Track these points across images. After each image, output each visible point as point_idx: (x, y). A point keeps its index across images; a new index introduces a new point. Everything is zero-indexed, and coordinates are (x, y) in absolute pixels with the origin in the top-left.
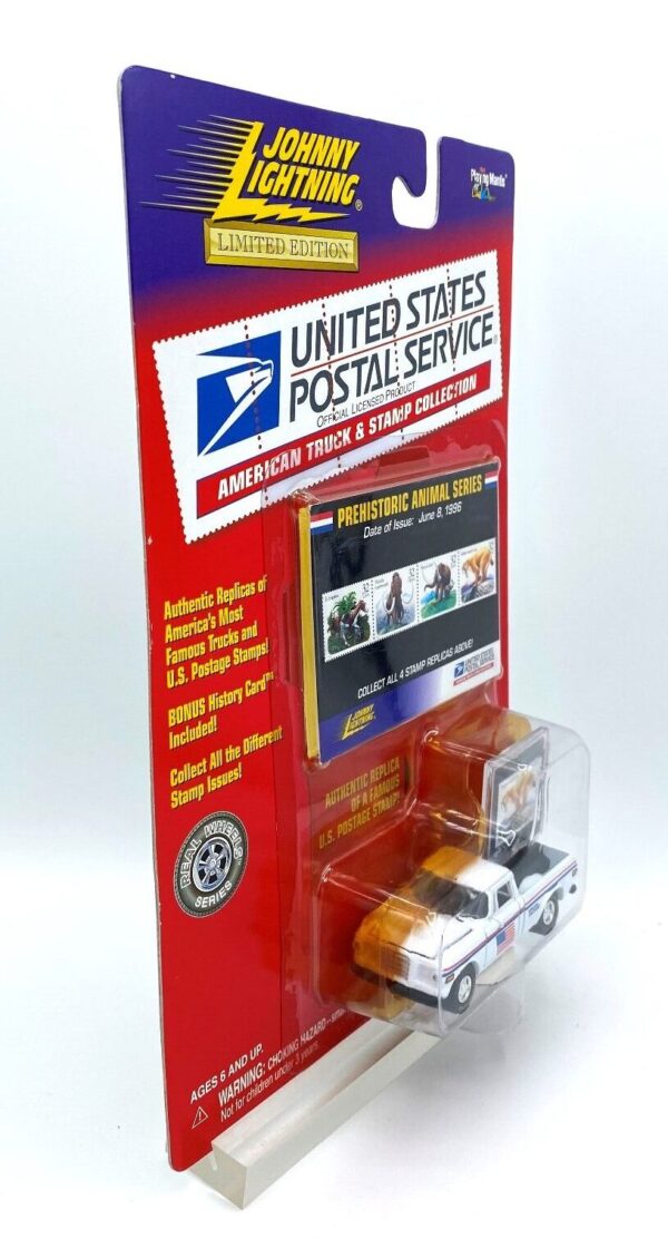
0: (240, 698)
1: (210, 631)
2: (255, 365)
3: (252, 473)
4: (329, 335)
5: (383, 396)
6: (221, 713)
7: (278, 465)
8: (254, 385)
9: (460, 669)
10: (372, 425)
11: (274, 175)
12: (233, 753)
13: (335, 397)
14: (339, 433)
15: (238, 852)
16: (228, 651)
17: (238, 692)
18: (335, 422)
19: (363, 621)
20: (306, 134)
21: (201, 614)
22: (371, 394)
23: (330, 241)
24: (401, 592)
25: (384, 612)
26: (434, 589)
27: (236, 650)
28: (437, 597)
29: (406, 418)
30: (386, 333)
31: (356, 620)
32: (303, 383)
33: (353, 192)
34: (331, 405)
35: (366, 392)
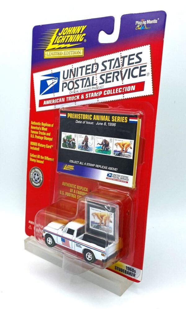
0: (45, 147)
1: (39, 130)
2: (54, 78)
3: (52, 101)
4: (74, 72)
5: (91, 88)
6: (41, 148)
7: (58, 101)
8: (53, 83)
9: (110, 175)
10: (86, 95)
11: (61, 39)
12: (42, 158)
13: (75, 87)
14: (76, 96)
15: (42, 179)
16: (43, 136)
17: (45, 145)
18: (75, 93)
19: (74, 144)
20: (70, 28)
21: (38, 126)
22: (86, 88)
23: (75, 51)
24: (88, 142)
25: (81, 144)
26: (102, 146)
27: (45, 137)
28: (102, 148)
29: (100, 95)
30: (92, 72)
31: (71, 142)
32: (66, 83)
33: (83, 38)
34: (74, 89)
35: (85, 87)
